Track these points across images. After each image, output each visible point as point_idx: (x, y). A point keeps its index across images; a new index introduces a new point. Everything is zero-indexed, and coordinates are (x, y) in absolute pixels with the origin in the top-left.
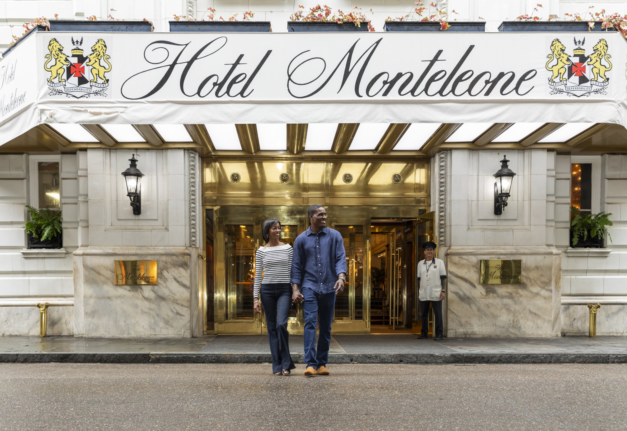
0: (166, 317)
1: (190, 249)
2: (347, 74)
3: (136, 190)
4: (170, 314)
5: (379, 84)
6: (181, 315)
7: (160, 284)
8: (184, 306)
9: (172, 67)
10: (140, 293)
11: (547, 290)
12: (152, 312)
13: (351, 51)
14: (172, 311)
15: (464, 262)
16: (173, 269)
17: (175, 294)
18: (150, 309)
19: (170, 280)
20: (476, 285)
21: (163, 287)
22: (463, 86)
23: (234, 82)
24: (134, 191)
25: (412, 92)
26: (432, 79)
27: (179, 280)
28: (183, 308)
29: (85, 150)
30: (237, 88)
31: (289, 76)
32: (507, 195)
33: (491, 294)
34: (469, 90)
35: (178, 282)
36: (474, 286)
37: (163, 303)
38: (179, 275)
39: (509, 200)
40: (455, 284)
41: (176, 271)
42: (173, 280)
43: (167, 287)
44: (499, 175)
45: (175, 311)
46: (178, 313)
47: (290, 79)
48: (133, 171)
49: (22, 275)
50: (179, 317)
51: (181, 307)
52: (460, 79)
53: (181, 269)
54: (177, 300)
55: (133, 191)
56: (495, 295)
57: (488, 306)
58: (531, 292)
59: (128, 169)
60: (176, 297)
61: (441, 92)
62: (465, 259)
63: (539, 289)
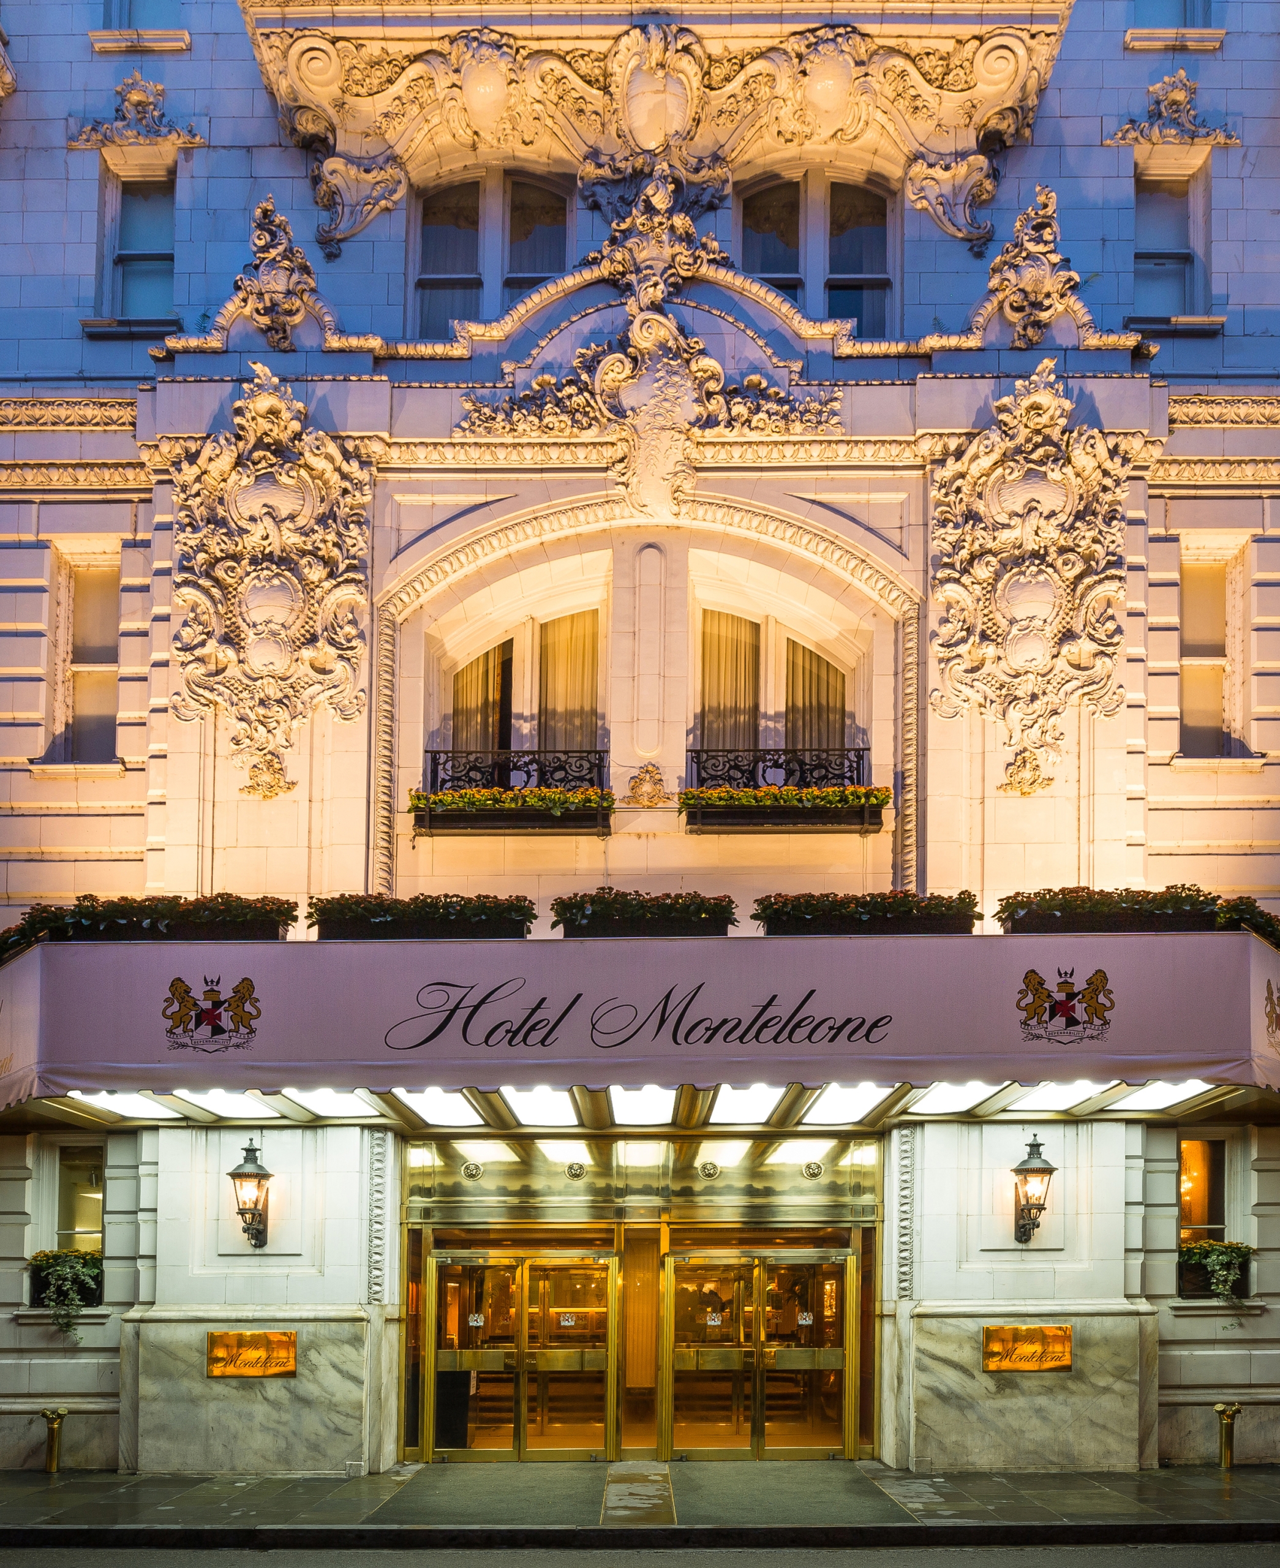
0: (313, 1437)
1: (369, 1308)
2: (663, 1021)
3: (256, 1204)
4: (322, 1431)
5: (700, 1030)
6: (344, 1433)
7: (302, 1375)
8: (352, 1417)
9: (453, 1012)
10: (259, 1394)
11: (1127, 1381)
12: (281, 1428)
13: (668, 997)
14: (327, 1427)
15: (949, 1330)
16: (330, 1347)
17: (333, 1395)
18: (279, 1422)
19: (322, 1368)
20: (976, 1373)
21: (309, 1380)
22: (801, 1033)
23: (533, 1028)
24: (252, 1206)
25: (741, 1038)
26: (765, 1025)
27: (345, 1367)
28: (350, 1419)
29: (156, 1128)
30: (536, 1037)
31: (593, 1026)
32: (1041, 1208)
33: (1008, 1391)
34: (809, 1037)
35: (340, 1371)
36: (973, 1377)
37: (306, 1410)
38: (344, 1359)
39: (1043, 1218)
40: (931, 1372)
41: (336, 1351)
42: (330, 1368)
43: (316, 1381)
44: (1023, 1171)
45: (332, 1426)
46: (337, 1430)
47: (594, 1027)
48: (250, 1168)
49: (15, 1355)
50: (339, 1436)
51: (344, 1418)
52: (798, 1025)
53: (347, 1348)
54: (335, 1405)
55: (250, 1205)
56: (1016, 1391)
57: (1001, 1412)
58: (1093, 1385)
59: (240, 1166)
60: (334, 1400)
61: (775, 1039)
62: (951, 1325)
63: (1111, 1380)
